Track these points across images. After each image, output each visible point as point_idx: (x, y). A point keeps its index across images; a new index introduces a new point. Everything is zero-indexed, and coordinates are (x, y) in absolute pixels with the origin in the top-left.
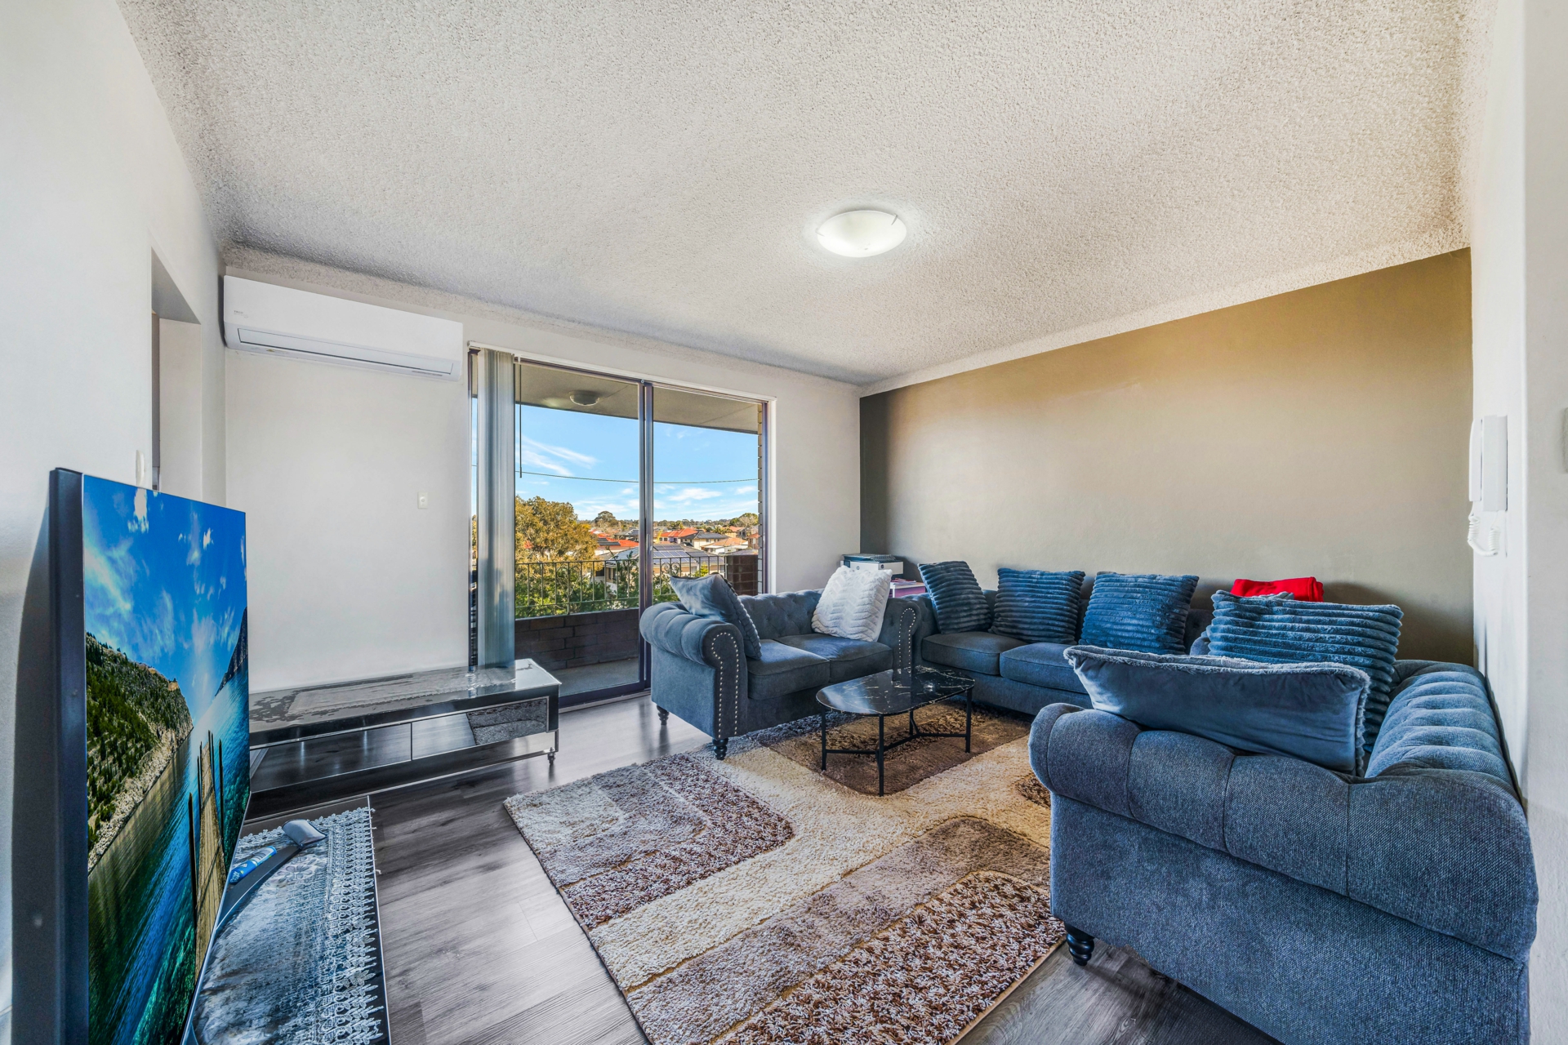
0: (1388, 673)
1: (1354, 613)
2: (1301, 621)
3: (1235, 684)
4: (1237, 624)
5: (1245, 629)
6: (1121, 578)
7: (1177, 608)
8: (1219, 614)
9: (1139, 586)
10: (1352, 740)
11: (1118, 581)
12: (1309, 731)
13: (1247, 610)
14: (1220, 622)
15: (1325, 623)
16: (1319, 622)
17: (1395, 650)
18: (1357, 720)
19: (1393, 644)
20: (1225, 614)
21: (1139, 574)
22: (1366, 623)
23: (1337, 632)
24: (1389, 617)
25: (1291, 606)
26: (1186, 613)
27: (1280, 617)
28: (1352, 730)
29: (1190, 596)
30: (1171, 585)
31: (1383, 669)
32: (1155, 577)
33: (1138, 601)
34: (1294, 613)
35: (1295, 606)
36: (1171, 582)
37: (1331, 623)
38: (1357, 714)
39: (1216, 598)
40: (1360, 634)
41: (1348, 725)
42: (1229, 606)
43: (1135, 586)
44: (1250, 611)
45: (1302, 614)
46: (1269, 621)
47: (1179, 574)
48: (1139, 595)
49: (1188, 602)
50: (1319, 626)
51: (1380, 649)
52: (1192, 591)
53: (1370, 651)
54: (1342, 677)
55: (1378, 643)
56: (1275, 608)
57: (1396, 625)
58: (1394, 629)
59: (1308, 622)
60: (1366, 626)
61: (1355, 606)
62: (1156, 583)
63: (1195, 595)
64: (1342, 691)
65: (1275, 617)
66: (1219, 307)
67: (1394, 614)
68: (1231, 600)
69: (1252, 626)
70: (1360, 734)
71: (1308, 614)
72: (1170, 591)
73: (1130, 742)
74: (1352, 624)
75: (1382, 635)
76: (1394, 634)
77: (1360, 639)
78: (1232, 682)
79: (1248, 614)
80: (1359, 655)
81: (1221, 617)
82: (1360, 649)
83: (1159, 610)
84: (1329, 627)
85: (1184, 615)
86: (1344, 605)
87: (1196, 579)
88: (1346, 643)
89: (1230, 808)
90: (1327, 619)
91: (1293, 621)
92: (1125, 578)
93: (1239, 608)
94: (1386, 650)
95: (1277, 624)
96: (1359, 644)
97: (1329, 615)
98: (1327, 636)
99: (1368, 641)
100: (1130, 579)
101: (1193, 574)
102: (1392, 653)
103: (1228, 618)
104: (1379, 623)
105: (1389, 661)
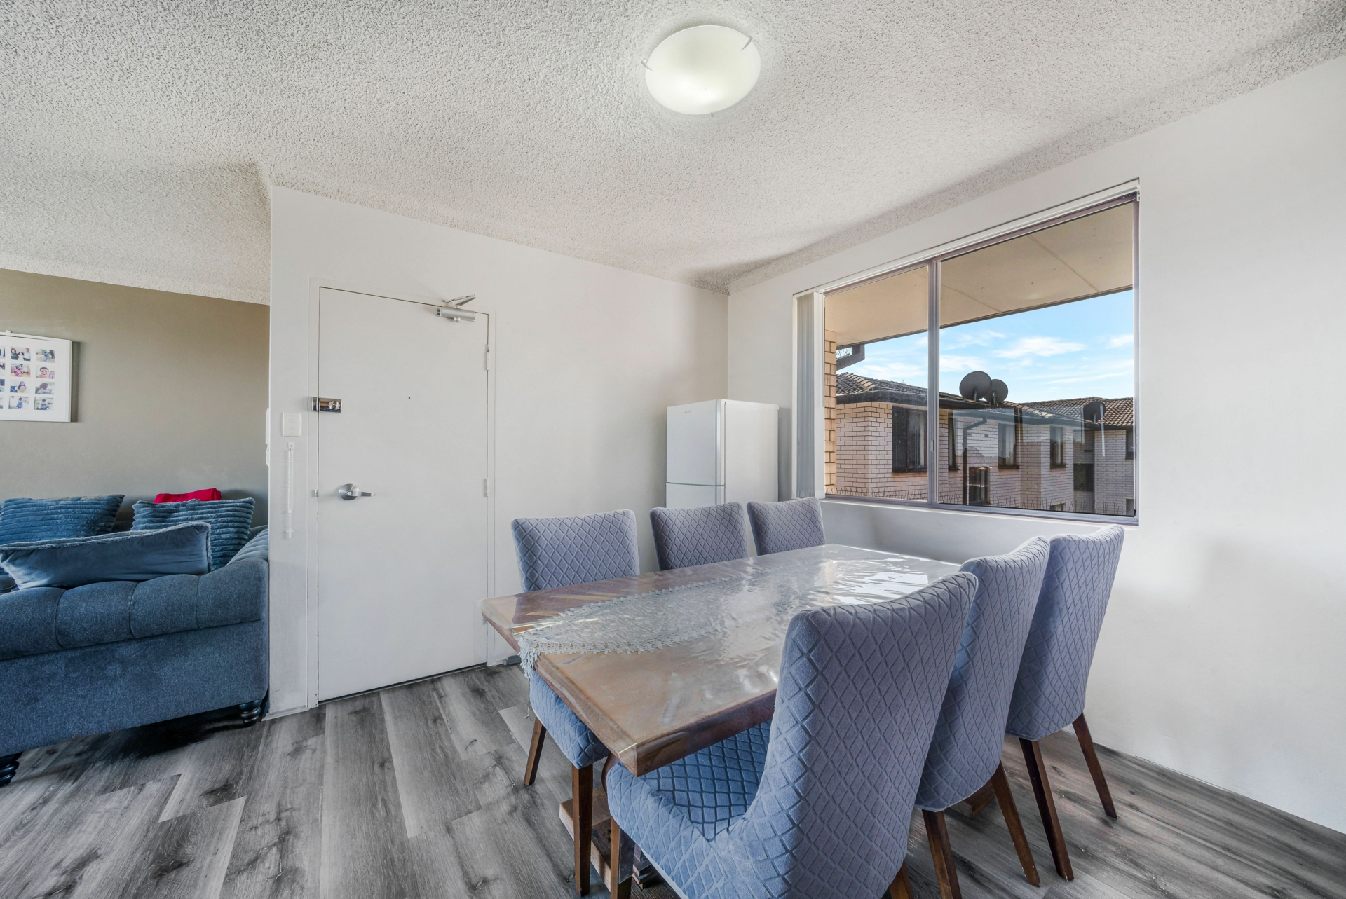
0: (246, 534)
1: (229, 504)
2: (197, 514)
3: (138, 543)
4: (153, 522)
5: (159, 524)
6: (38, 503)
7: (102, 521)
8: (139, 517)
9: (61, 508)
10: (206, 558)
11: (35, 506)
12: (182, 559)
13: (160, 512)
14: (139, 523)
15: (212, 513)
16: (209, 512)
17: (250, 521)
18: (207, 548)
19: (249, 518)
20: (144, 517)
21: (60, 498)
22: (235, 509)
23: (219, 516)
24: (248, 505)
25: (192, 505)
26: (112, 524)
27: (184, 513)
28: (205, 553)
29: (115, 511)
30: (96, 504)
31: (243, 533)
32: (79, 499)
33: (59, 521)
34: (194, 509)
35: (195, 505)
36: (97, 502)
37: (216, 512)
38: (207, 545)
39: (136, 507)
40: (231, 516)
41: (201, 551)
42: (146, 511)
43: (56, 508)
44: (163, 512)
45: (198, 509)
46: (177, 517)
47: (105, 493)
48: (61, 515)
49: (114, 516)
50: (209, 515)
51: (242, 522)
52: (118, 506)
53: (236, 524)
54: (198, 528)
55: (241, 519)
56: (182, 508)
57: (251, 508)
58: (250, 510)
59: (202, 513)
60: (235, 511)
61: (230, 501)
62: (81, 504)
63: (120, 510)
64: (197, 534)
65: (181, 513)
66: (147, 287)
67: (250, 503)
68: (148, 507)
69: (164, 522)
70: (209, 555)
71: (203, 509)
72: (95, 508)
73: (57, 598)
74: (228, 511)
75: (243, 514)
76: (250, 513)
77: (232, 518)
78: (136, 542)
79: (161, 514)
80: (231, 527)
81: (140, 519)
82: (231, 524)
83: (83, 526)
84: (214, 515)
85: (110, 527)
86: (224, 501)
87: (122, 497)
88: (224, 522)
89: (134, 609)
90: (213, 510)
91: (193, 514)
92: (44, 502)
93: (154, 511)
94: (245, 522)
95: (181, 518)
96: (231, 521)
97: (215, 508)
98: (213, 520)
99: (237, 519)
100: (49, 503)
101: (119, 493)
102: (248, 524)
103: (146, 519)
104: (243, 509)
105: (246, 528)
